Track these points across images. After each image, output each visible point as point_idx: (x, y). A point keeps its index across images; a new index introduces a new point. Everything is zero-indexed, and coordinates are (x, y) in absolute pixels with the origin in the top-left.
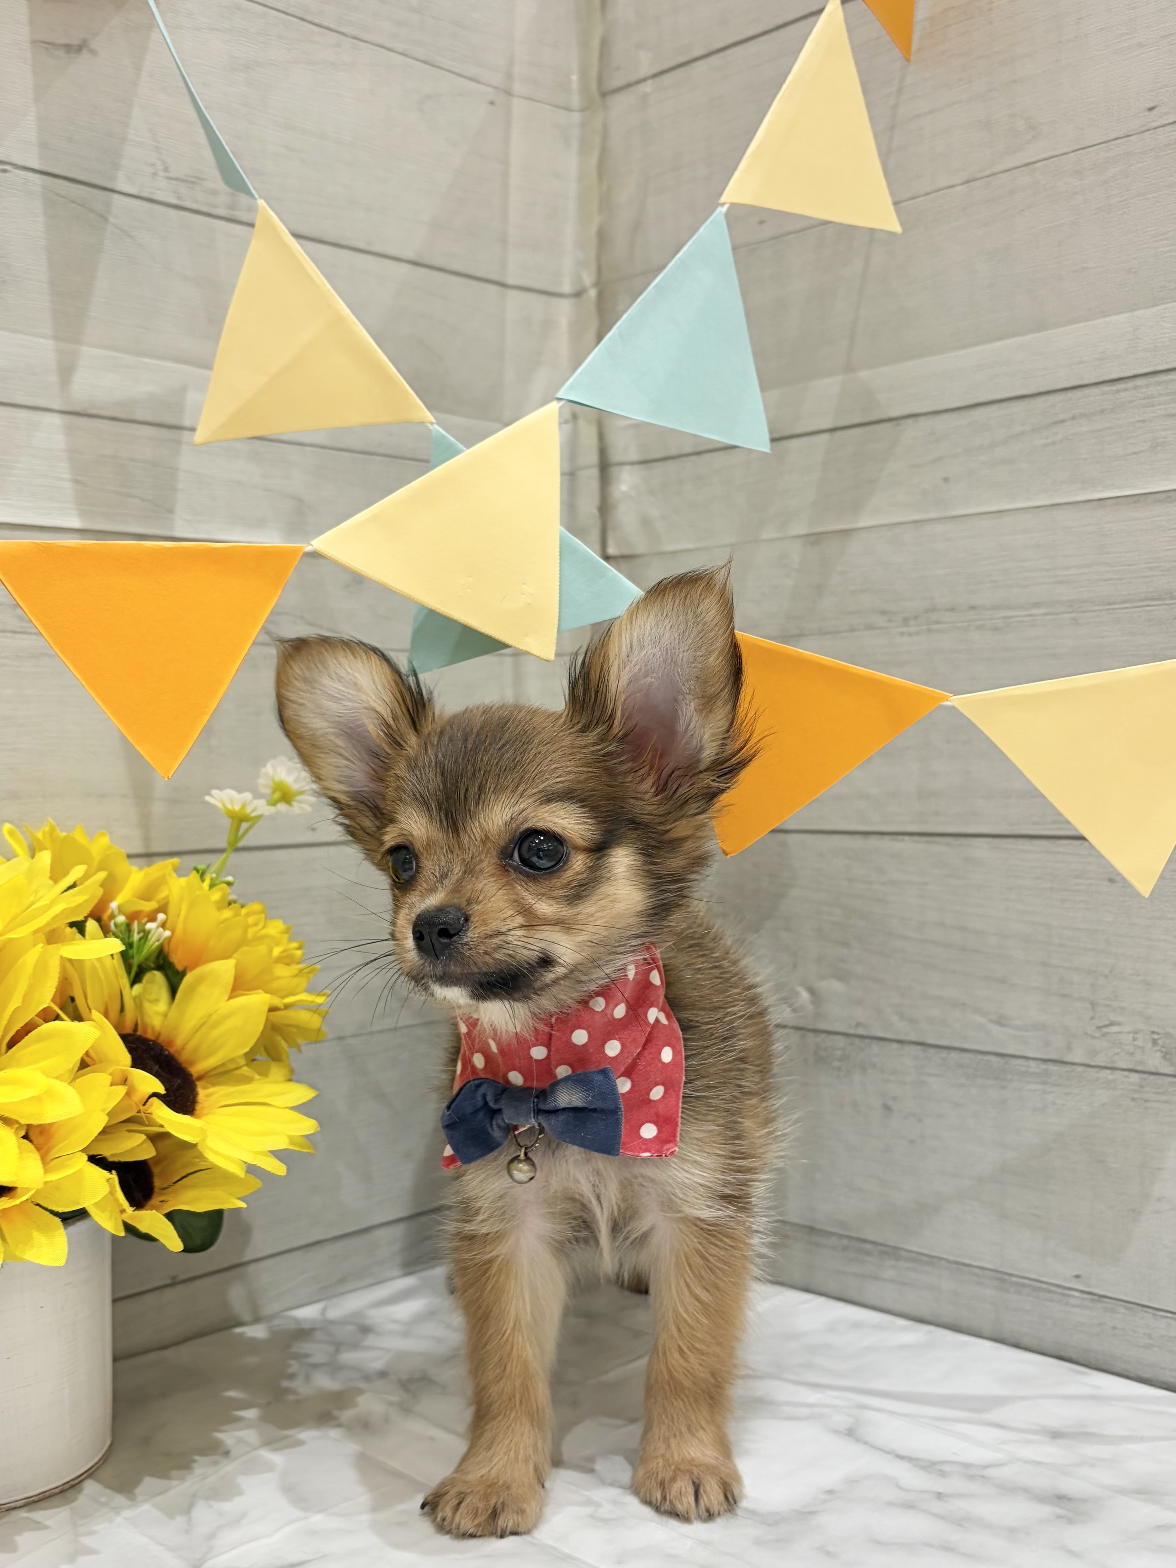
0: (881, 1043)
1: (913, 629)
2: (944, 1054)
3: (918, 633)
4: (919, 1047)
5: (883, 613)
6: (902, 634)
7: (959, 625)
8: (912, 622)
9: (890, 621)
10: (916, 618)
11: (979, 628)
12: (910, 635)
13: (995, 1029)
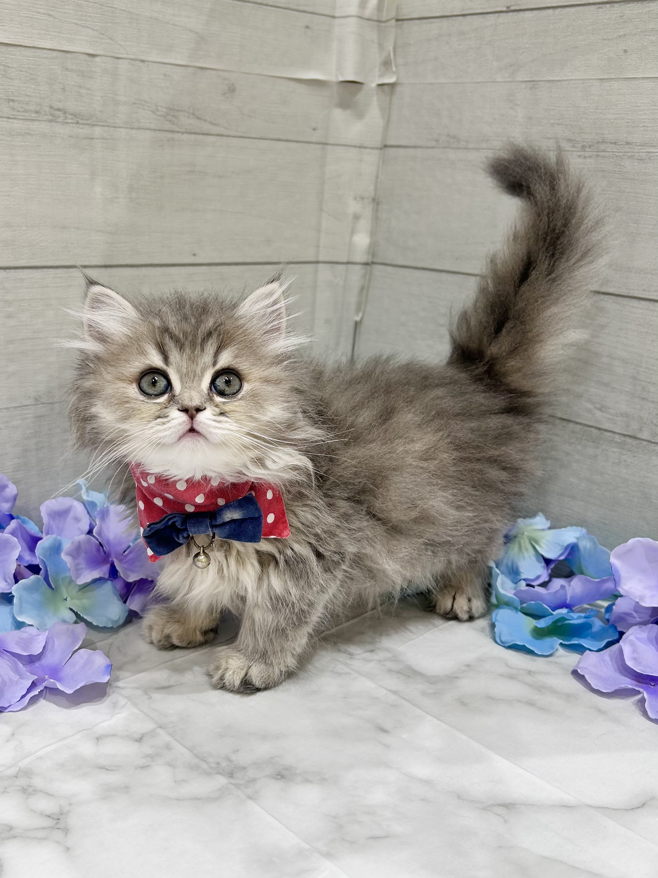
1: (587, 154)
3: (590, 157)
5: (570, 140)
8: (587, 149)
9: (573, 147)
10: (590, 146)
11: (629, 157)
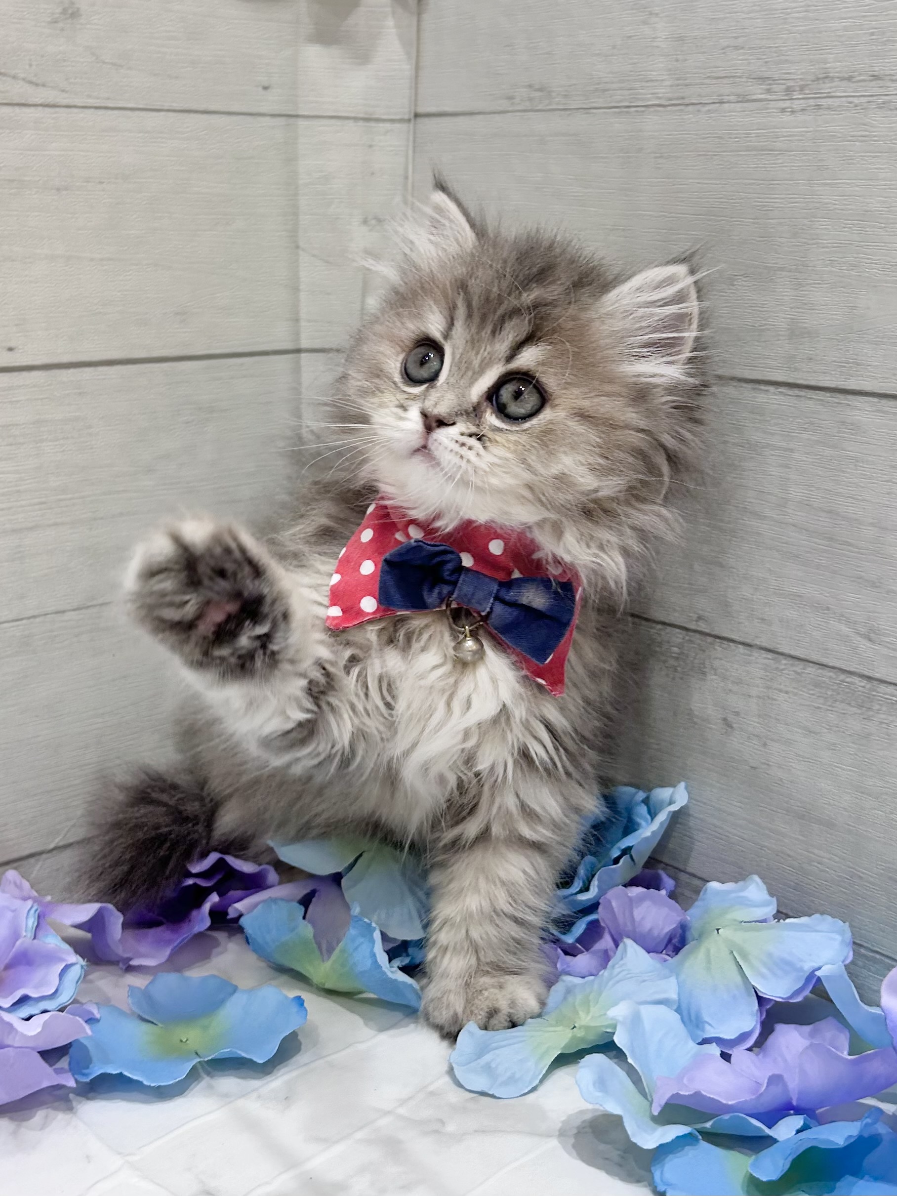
0: (725, 642)
2: (799, 667)
4: (770, 656)
6: (783, 110)
7: (856, 100)
12: (793, 112)
13: (864, 644)
